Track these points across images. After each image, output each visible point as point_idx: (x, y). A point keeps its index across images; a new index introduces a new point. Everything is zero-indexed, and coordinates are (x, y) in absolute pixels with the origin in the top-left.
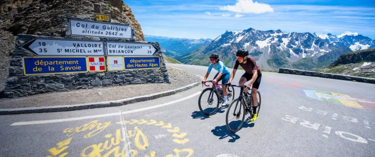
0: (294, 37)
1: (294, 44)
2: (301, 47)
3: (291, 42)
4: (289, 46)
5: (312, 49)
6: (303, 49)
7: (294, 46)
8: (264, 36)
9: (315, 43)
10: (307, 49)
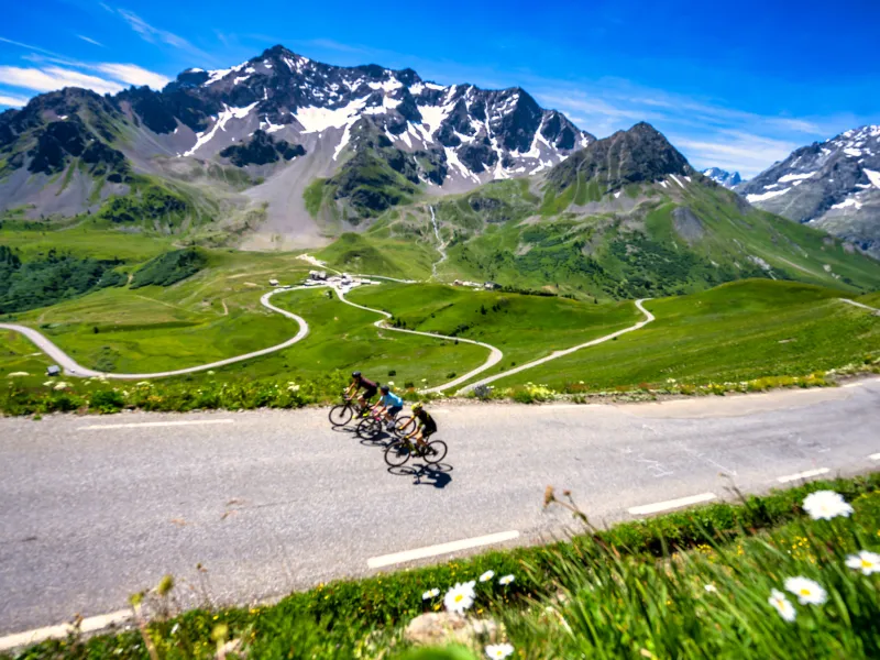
0: (468, 104)
1: (466, 129)
2: (494, 141)
3: (456, 121)
4: (445, 137)
5: (534, 152)
6: (500, 152)
7: (464, 138)
8: (342, 90)
9: (546, 133)
10: (515, 154)
